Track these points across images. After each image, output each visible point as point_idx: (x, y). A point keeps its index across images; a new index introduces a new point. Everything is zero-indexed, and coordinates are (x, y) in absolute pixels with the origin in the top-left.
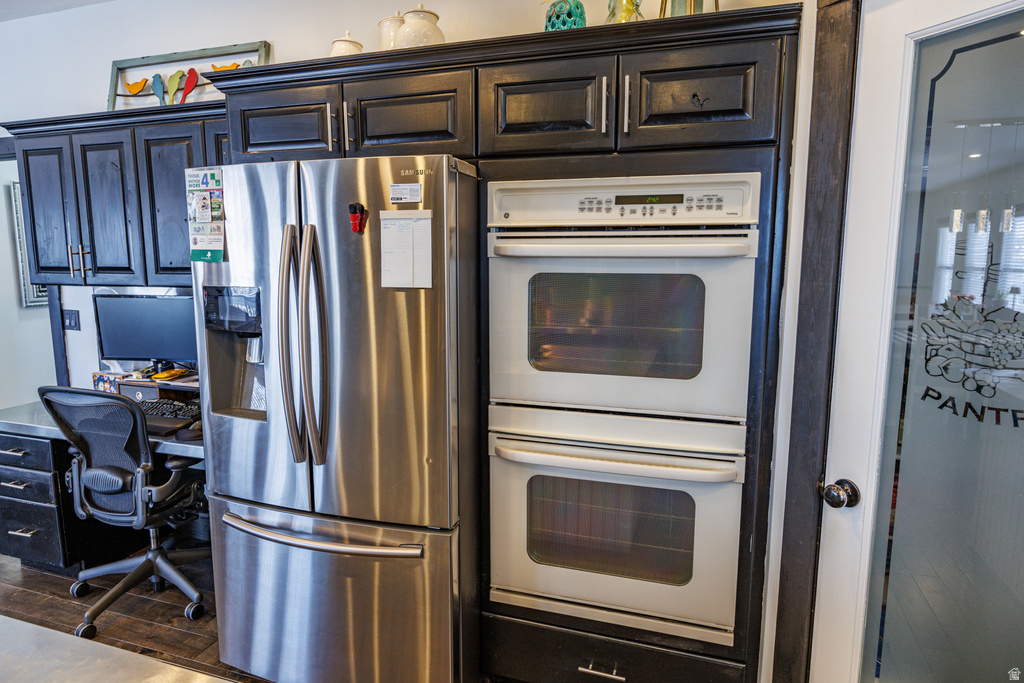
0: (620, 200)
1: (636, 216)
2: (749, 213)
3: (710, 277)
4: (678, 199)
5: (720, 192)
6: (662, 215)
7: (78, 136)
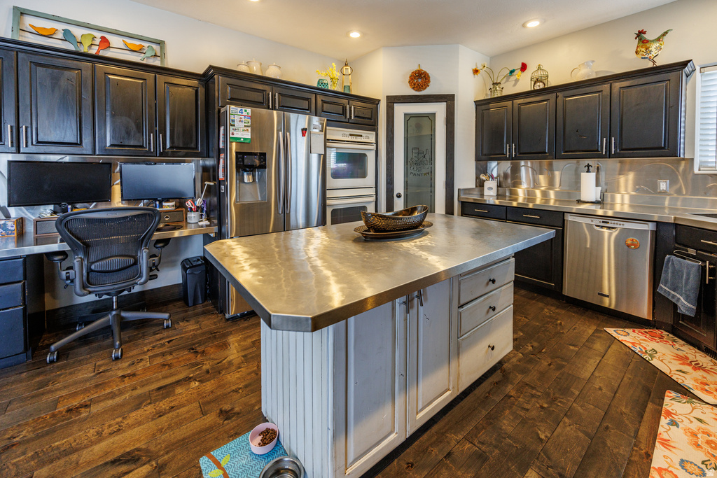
0: (351, 135)
1: (354, 139)
2: (373, 140)
3: (368, 154)
4: (361, 136)
5: (369, 135)
6: (359, 139)
7: (23, 54)
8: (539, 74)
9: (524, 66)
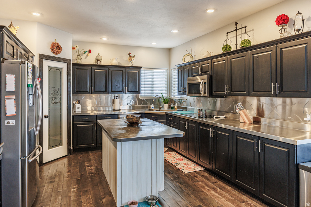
8: (99, 57)
9: (90, 51)
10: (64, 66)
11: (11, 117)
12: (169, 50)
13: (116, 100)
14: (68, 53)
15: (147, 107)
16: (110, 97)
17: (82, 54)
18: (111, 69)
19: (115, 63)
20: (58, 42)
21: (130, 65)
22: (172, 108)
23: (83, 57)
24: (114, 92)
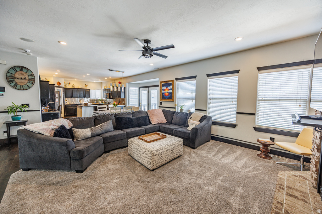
8: (73, 85)
9: (70, 83)
10: (62, 89)
11: (57, 102)
12: (102, 83)
13: (81, 100)
14: (62, 85)
15: (93, 102)
16: (78, 99)
17: (67, 84)
18: (79, 90)
19: (80, 87)
20: (59, 82)
21: (86, 88)
22: (102, 102)
23: (67, 85)
24: (80, 97)
